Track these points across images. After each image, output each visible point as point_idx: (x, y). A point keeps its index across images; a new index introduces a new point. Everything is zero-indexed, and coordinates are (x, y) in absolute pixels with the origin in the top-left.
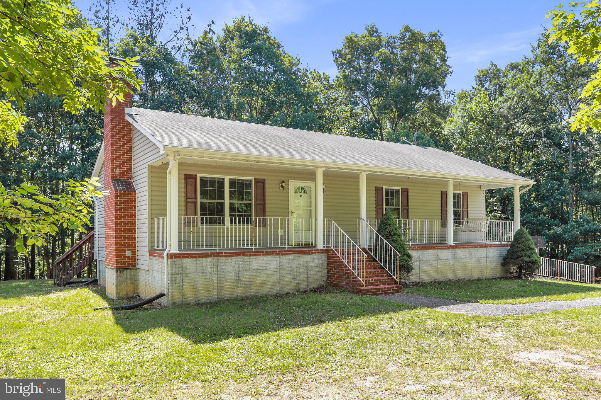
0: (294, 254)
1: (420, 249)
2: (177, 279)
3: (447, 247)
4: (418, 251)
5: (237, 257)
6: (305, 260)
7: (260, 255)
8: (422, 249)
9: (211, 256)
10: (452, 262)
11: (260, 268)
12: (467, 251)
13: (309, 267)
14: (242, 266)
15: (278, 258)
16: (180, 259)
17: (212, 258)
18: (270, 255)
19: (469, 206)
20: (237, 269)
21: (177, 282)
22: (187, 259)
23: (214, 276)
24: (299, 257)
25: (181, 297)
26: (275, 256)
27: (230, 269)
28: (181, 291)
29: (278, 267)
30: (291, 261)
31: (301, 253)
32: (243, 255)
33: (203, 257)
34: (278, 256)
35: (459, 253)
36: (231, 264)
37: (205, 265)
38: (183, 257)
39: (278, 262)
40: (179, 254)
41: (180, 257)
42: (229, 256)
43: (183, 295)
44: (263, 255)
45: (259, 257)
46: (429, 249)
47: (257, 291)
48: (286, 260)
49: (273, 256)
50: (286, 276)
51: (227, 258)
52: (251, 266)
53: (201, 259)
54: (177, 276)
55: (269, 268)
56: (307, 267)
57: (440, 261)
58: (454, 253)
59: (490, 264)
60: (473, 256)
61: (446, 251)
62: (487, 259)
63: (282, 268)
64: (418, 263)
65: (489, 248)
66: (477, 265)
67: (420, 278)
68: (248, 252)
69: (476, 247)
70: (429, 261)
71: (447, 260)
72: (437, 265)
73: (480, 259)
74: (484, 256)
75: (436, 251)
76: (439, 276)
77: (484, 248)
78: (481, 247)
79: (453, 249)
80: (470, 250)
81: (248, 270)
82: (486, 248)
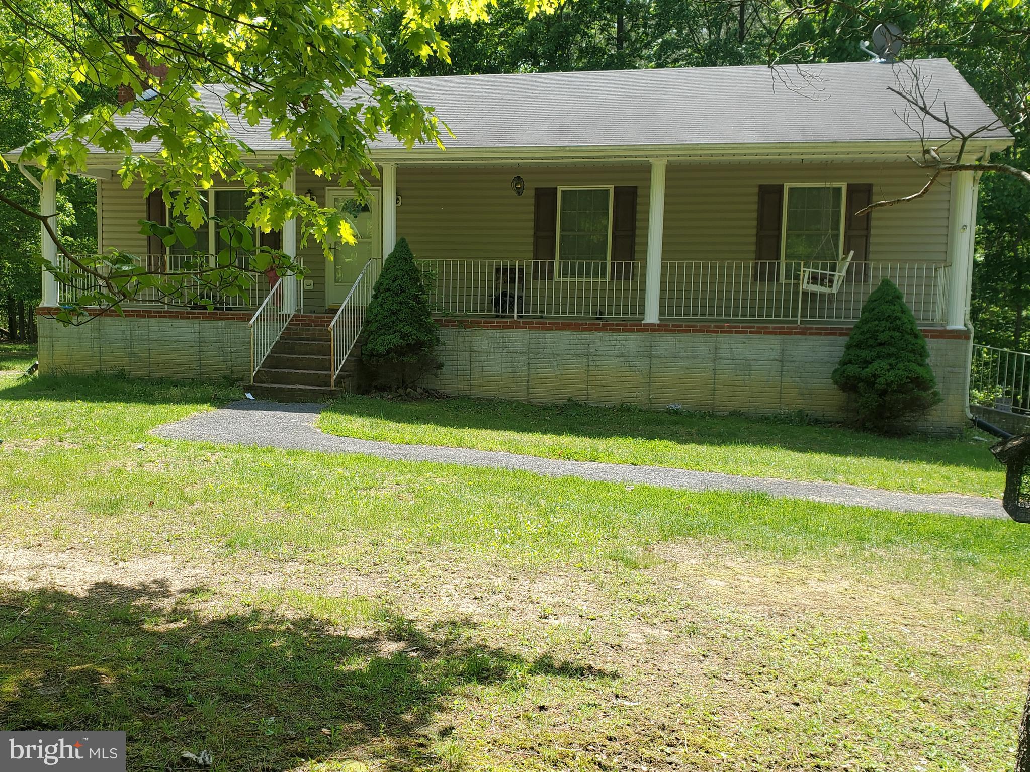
0: (227, 318)
2: (45, 343)
3: (637, 326)
4: (527, 331)
5: (129, 319)
7: (165, 317)
9: (90, 315)
10: (641, 364)
11: (165, 338)
12: (701, 343)
14: (137, 332)
15: (196, 324)
18: (182, 318)
19: (873, 223)
20: (128, 338)
21: (45, 348)
23: (95, 345)
24: (235, 325)
26: (192, 321)
27: (119, 335)
28: (50, 361)
29: (197, 339)
30: (220, 331)
31: (238, 319)
32: (138, 316)
34: (196, 321)
35: (667, 343)
36: (121, 328)
38: (53, 314)
39: (197, 330)
41: (48, 313)
42: (116, 315)
44: (170, 317)
45: (164, 320)
46: (562, 329)
47: (159, 375)
48: (211, 329)
49: (187, 320)
50: (211, 356)
51: (114, 318)
52: (151, 334)
54: (45, 339)
55: (181, 339)
57: (598, 358)
58: (648, 344)
59: (798, 380)
60: (723, 355)
61: (621, 336)
62: (782, 366)
63: (205, 342)
64: (524, 359)
65: (796, 337)
66: (739, 378)
67: (528, 392)
68: (146, 312)
69: (737, 332)
70: (559, 355)
71: (621, 359)
72: (585, 367)
73: (752, 363)
74: (772, 358)
75: (587, 335)
76: (591, 393)
77: (772, 336)
78: (760, 333)
79: (649, 333)
80: (711, 338)
81: (145, 340)
82: (779, 337)
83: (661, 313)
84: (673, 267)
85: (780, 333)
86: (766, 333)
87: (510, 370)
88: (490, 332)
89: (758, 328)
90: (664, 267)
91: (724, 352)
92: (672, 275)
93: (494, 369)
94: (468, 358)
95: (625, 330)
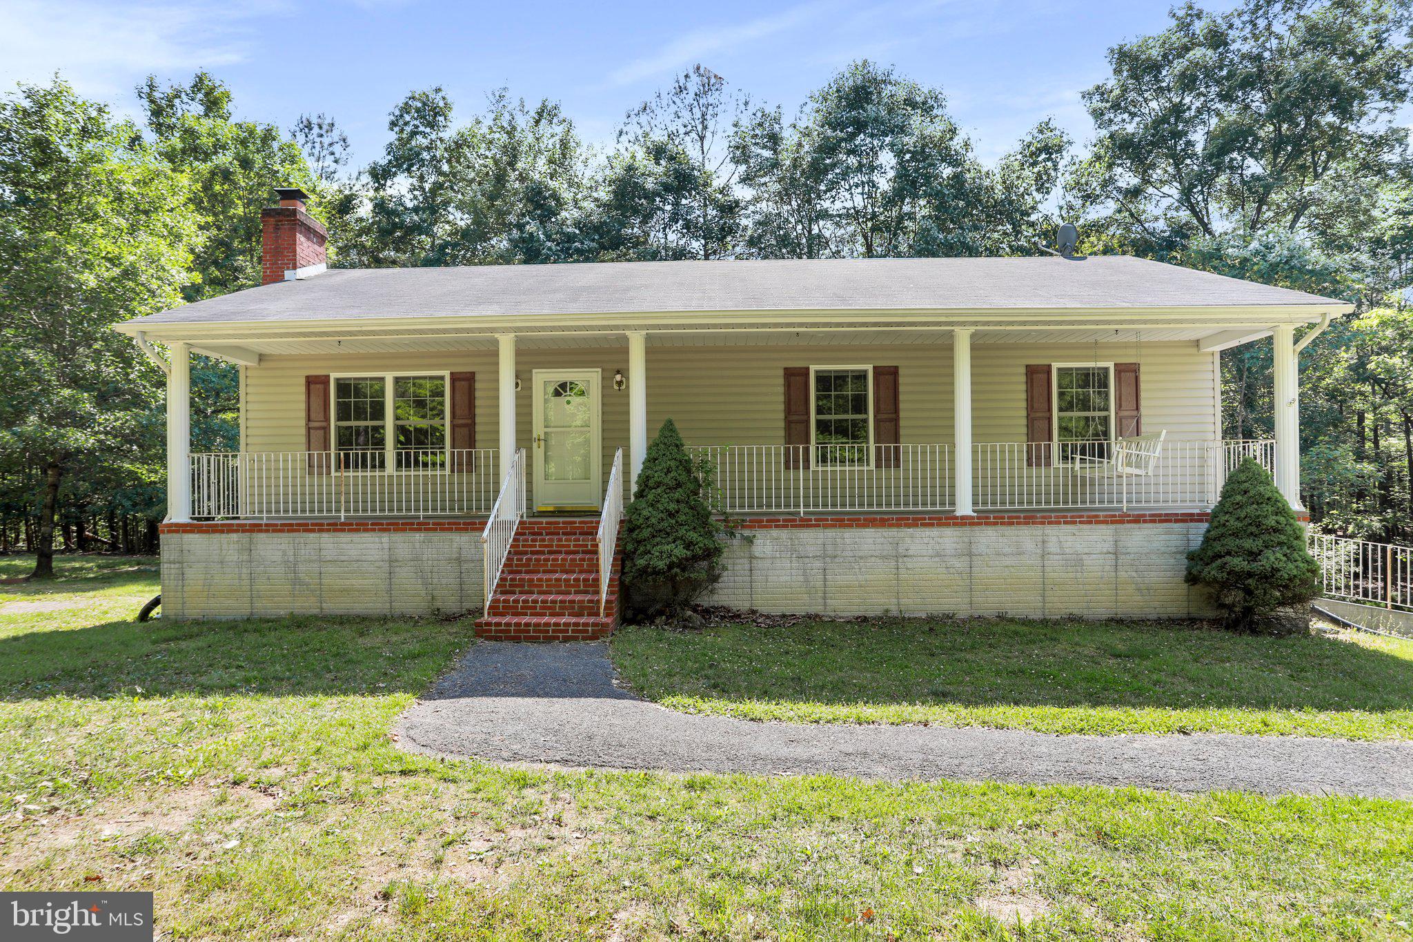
0: (426, 529)
1: (826, 526)
2: (173, 571)
3: (947, 519)
4: (820, 530)
5: (292, 535)
6: (455, 545)
7: (343, 530)
8: (834, 526)
9: (237, 531)
10: (960, 564)
11: (343, 558)
12: (1027, 537)
13: (466, 561)
14: (303, 551)
15: (385, 538)
16: (178, 535)
17: (240, 534)
18: (366, 530)
19: (1143, 403)
20: (291, 559)
21: (172, 577)
22: (191, 536)
23: (244, 570)
24: (438, 537)
25: (180, 606)
26: (380, 534)
27: (277, 556)
28: (179, 594)
29: (386, 557)
30: (417, 545)
31: (442, 530)
32: (305, 531)
33: (222, 532)
34: (385, 534)
35: (988, 538)
36: (280, 547)
37: (225, 546)
38: (184, 532)
39: (386, 546)
40: (190, 525)
41: (177, 531)
42: (274, 531)
43: (184, 603)
44: (350, 530)
45: (341, 534)
46: (864, 526)
47: (335, 606)
48: (405, 544)
49: (374, 534)
50: (406, 577)
51: (270, 535)
52: (323, 553)
53: (217, 535)
54: (172, 566)
55: (364, 558)
56: (459, 560)
57: (909, 560)
58: (966, 540)
59: (1134, 574)
60: (1052, 550)
61: (934, 532)
62: (1117, 559)
63: (397, 561)
64: (818, 564)
65: (1129, 526)
66: (1071, 575)
67: (825, 605)
68: (316, 524)
69: (1065, 523)
70: (861, 558)
71: (937, 559)
72: (894, 571)
73: (1085, 557)
74: (1105, 550)
75: (893, 532)
76: (903, 601)
77: (1103, 526)
78: (1090, 522)
79: (967, 528)
80: (1037, 530)
81: (315, 561)
82: (1113, 526)
83: (975, 503)
84: (984, 452)
85: (1113, 522)
86: (1097, 522)
87: (801, 578)
88: (775, 533)
89: (1088, 517)
90: (974, 452)
91: (1052, 546)
92: (984, 460)
93: (783, 579)
94: (747, 567)
95: (939, 525)
